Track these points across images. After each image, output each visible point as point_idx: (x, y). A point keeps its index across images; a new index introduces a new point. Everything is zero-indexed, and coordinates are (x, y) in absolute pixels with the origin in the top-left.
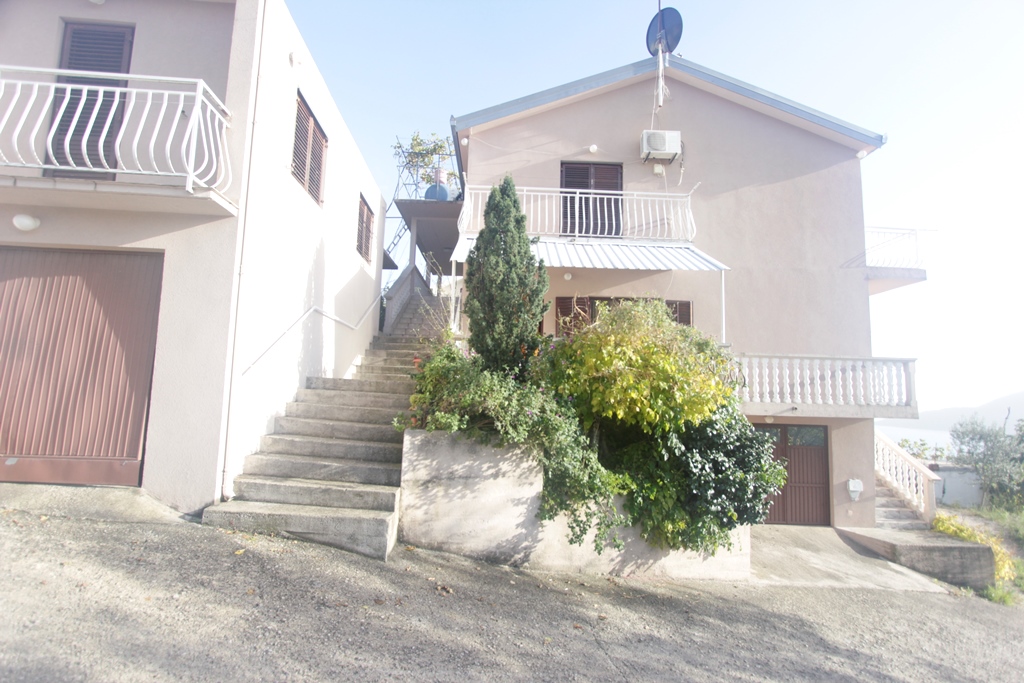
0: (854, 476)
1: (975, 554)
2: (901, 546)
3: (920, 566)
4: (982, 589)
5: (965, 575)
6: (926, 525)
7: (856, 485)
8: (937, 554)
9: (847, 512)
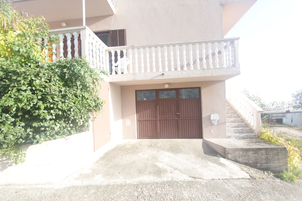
0: (214, 112)
1: (276, 152)
2: (229, 149)
3: (240, 159)
4: (279, 172)
5: (269, 164)
6: (255, 135)
7: (215, 117)
8: (251, 152)
9: (210, 131)
